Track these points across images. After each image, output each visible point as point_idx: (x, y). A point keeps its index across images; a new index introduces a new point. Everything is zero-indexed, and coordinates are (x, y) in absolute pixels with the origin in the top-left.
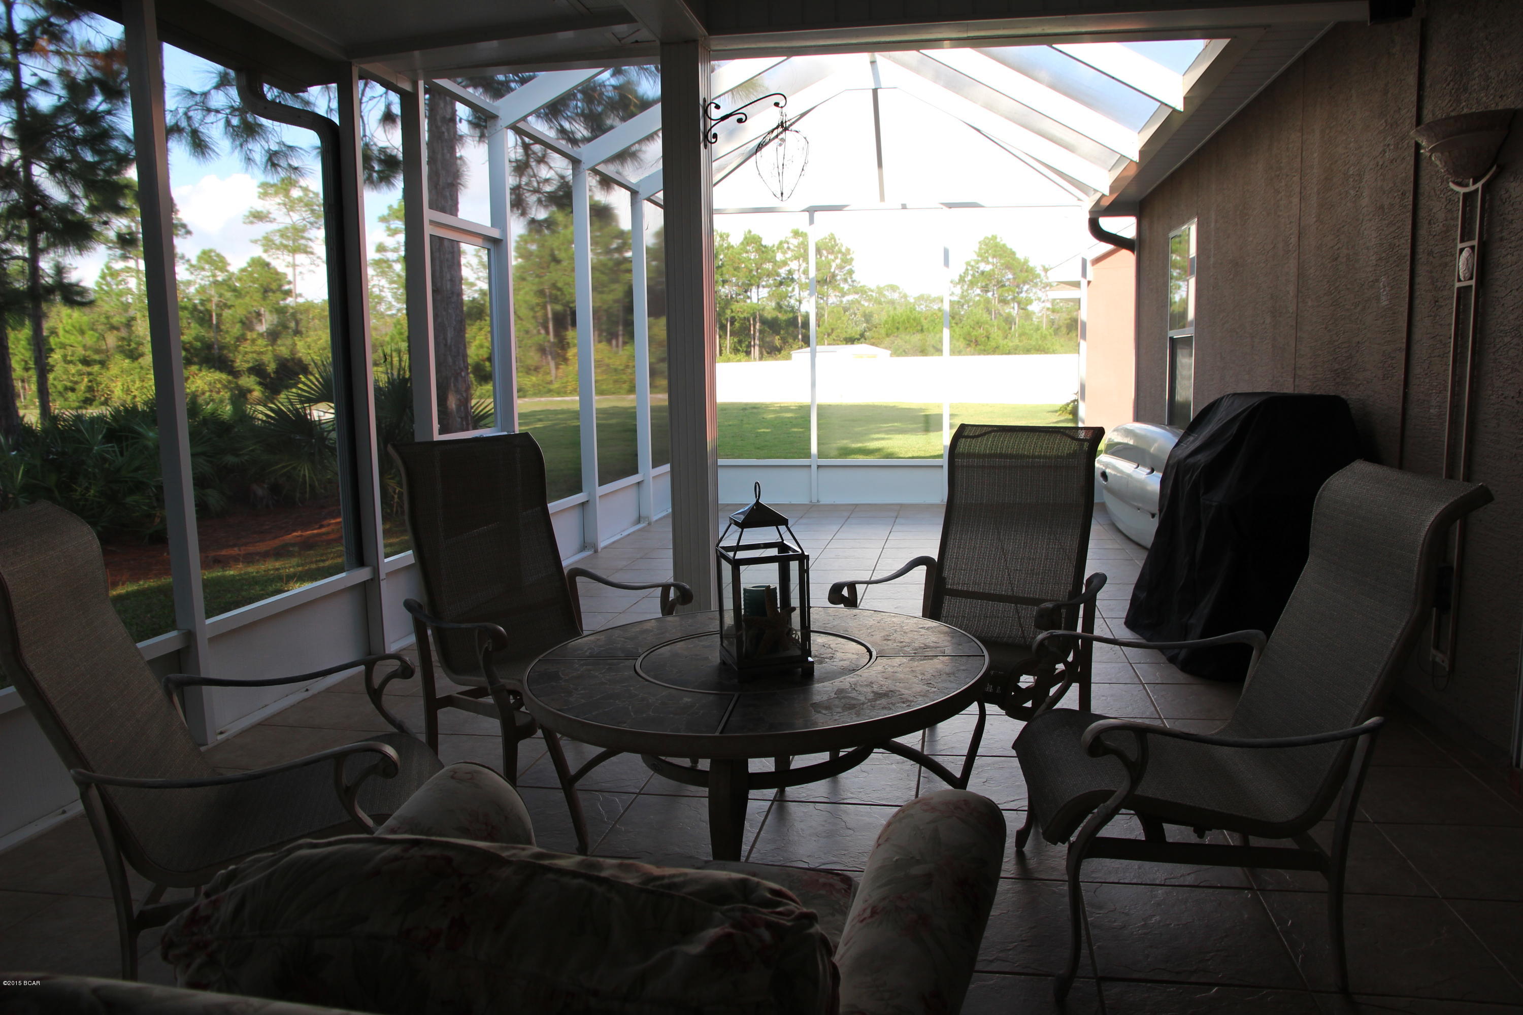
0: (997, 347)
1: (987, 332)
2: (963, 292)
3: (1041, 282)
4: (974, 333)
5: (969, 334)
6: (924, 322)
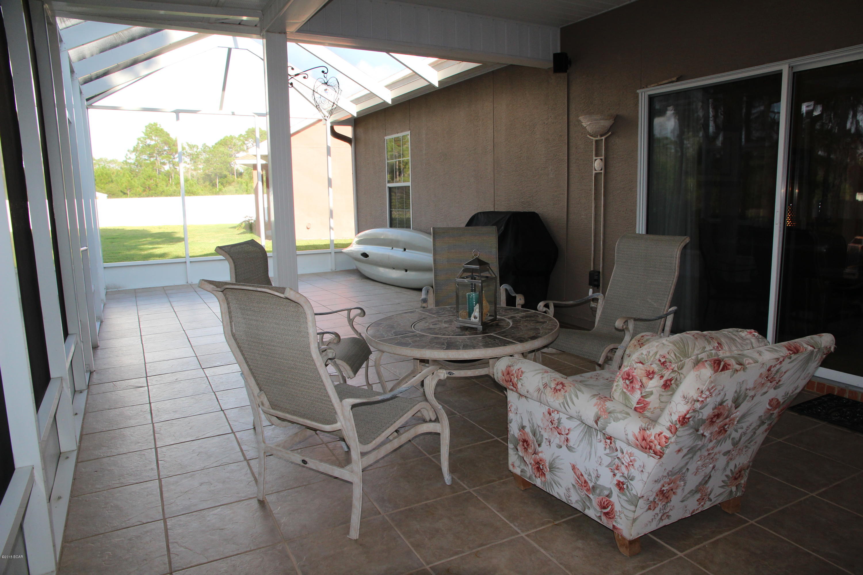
0: (163, 191)
1: (156, 182)
2: (136, 157)
3: (186, 152)
4: (147, 183)
5: (144, 183)
6: (113, 176)
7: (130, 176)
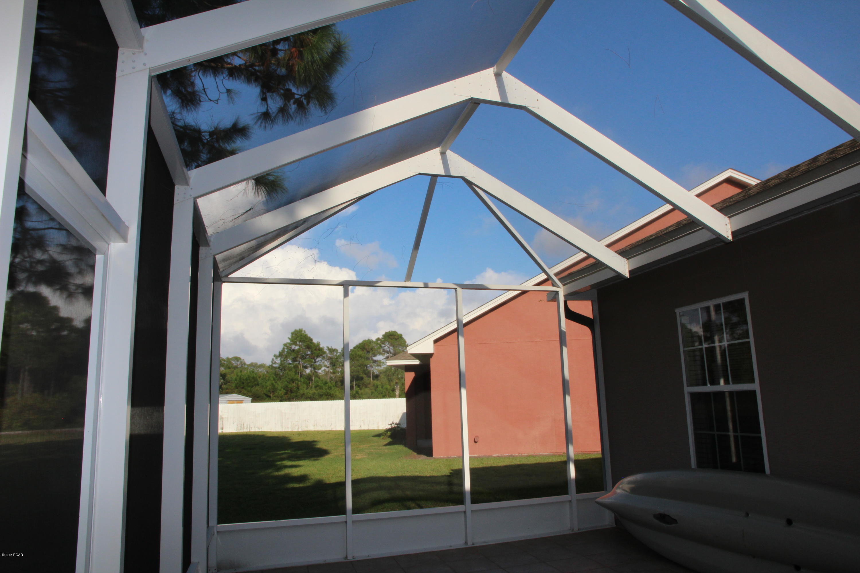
0: (304, 394)
1: (298, 385)
2: (281, 362)
3: (327, 356)
4: (290, 386)
5: (287, 386)
6: (260, 381)
7: (274, 379)
